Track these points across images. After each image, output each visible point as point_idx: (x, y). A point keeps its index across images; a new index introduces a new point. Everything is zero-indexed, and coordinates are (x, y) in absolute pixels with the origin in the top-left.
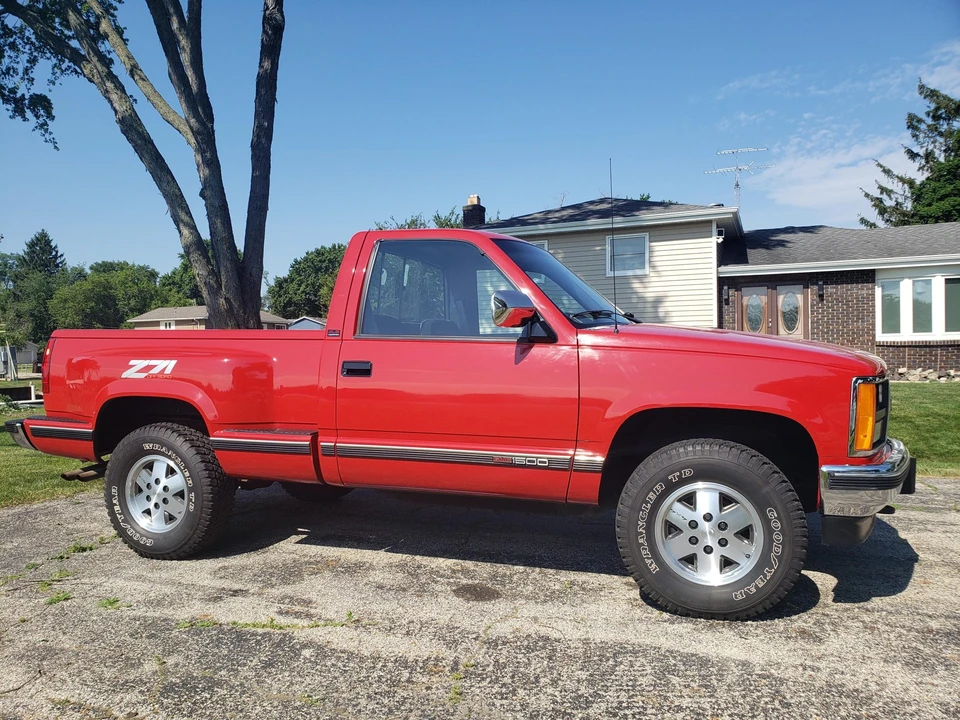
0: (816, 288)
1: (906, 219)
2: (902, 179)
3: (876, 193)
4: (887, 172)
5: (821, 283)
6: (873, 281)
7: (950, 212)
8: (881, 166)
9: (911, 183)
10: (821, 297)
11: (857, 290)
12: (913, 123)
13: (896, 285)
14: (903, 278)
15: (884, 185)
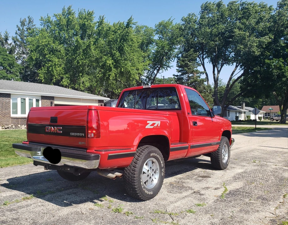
6: (10, 97)
11: (5, 100)
13: (16, 99)
14: (18, 97)
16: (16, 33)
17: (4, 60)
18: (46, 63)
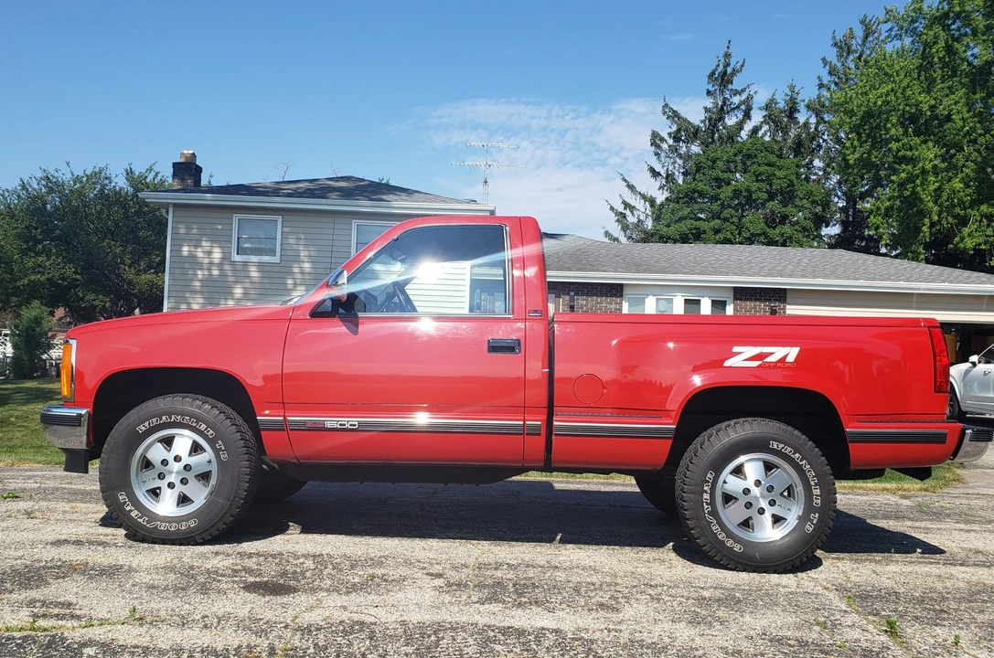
0: (567, 298)
1: (648, 237)
2: (644, 197)
3: (621, 208)
4: (631, 187)
5: (572, 294)
6: (621, 296)
7: (687, 235)
8: (626, 181)
9: (652, 202)
10: (572, 308)
11: (606, 303)
12: (656, 140)
13: (642, 301)
14: (648, 295)
15: (628, 201)
16: (821, 86)
17: (757, 181)
18: (895, 172)
